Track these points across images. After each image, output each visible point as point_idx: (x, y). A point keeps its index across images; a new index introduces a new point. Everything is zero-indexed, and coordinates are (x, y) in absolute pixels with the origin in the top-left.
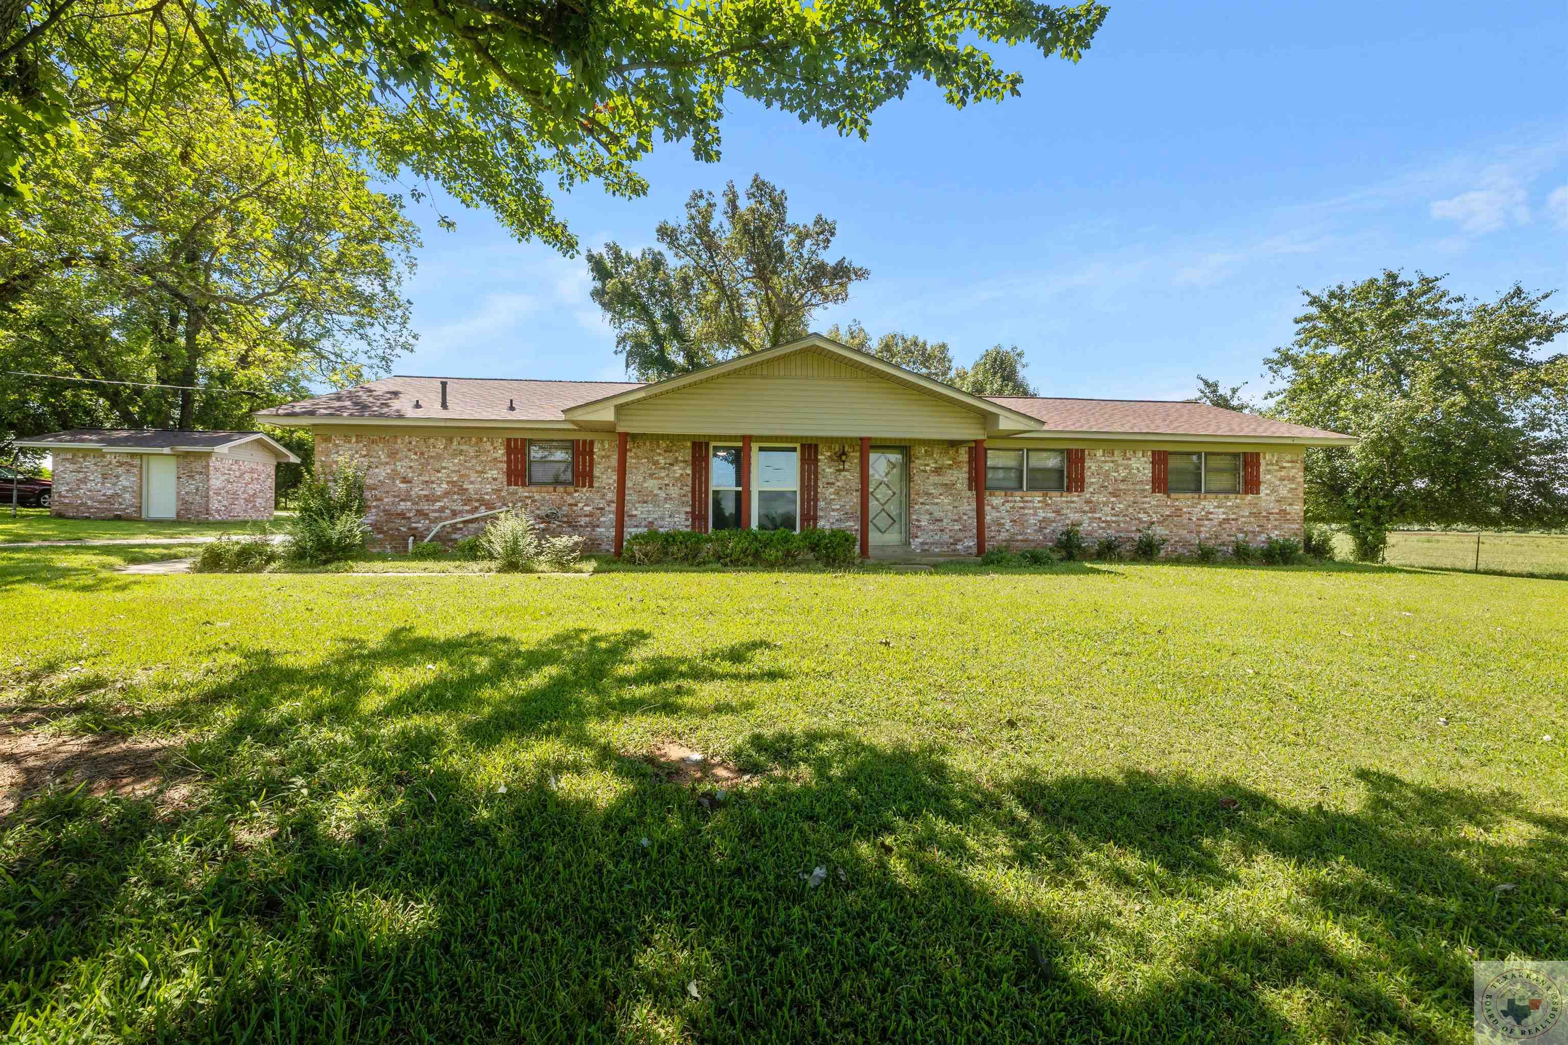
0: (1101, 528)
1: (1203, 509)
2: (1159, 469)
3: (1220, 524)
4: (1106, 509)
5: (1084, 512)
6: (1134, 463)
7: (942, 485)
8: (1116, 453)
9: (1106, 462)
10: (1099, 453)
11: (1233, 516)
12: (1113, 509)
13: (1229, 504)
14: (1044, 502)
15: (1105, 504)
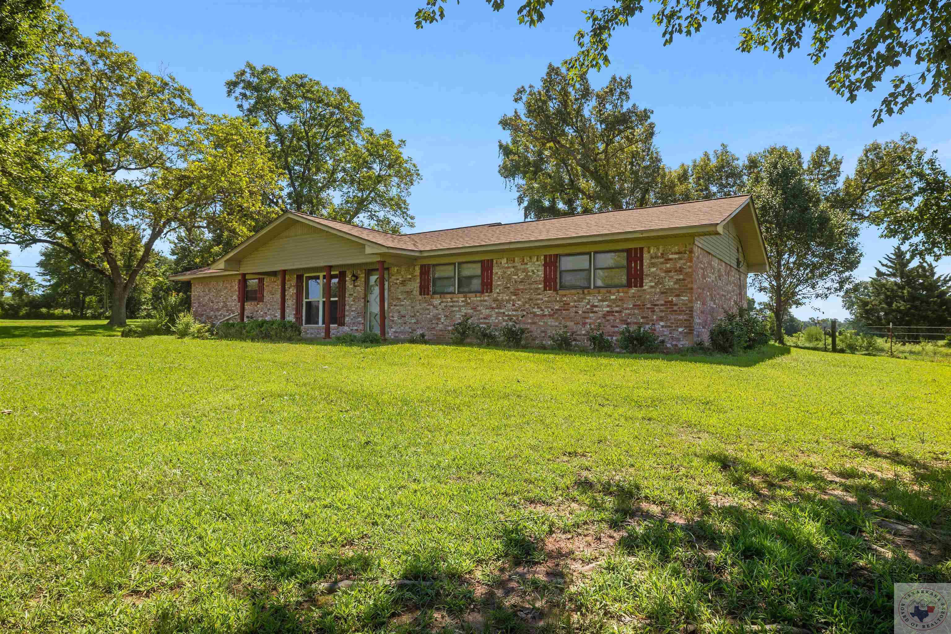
0: (504, 320)
1: (588, 303)
2: (550, 270)
3: (604, 316)
4: (508, 305)
5: (493, 308)
6: (530, 267)
7: (405, 292)
8: (516, 259)
9: (508, 268)
10: (504, 261)
11: (617, 309)
12: (514, 305)
13: (613, 297)
14: (466, 301)
15: (508, 301)
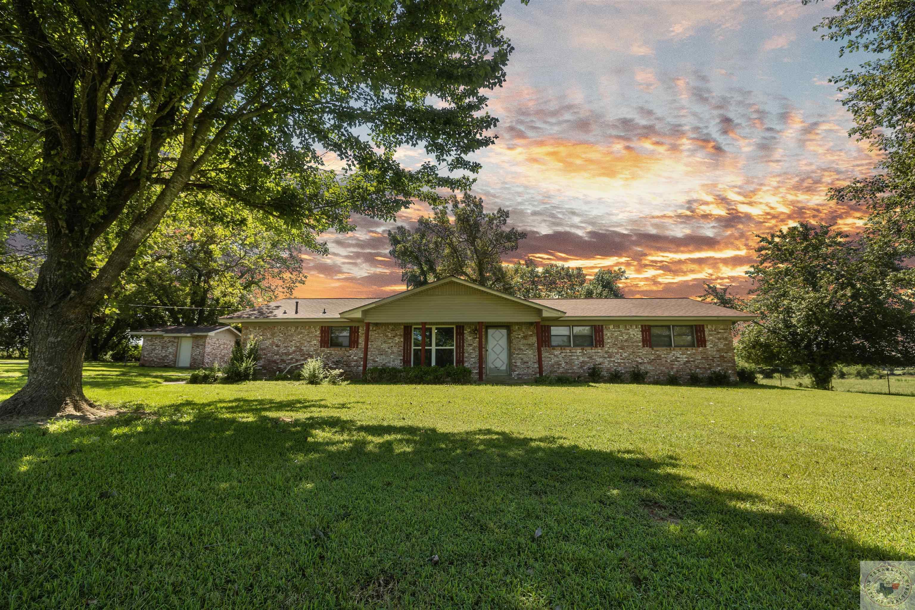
0: (615, 366)
1: (673, 356)
2: (646, 334)
3: (684, 363)
4: (617, 356)
5: (605, 358)
6: (632, 332)
7: (527, 344)
8: (621, 326)
9: (615, 332)
10: (612, 327)
11: (692, 360)
12: (621, 356)
13: (689, 352)
14: (582, 352)
15: (617, 353)
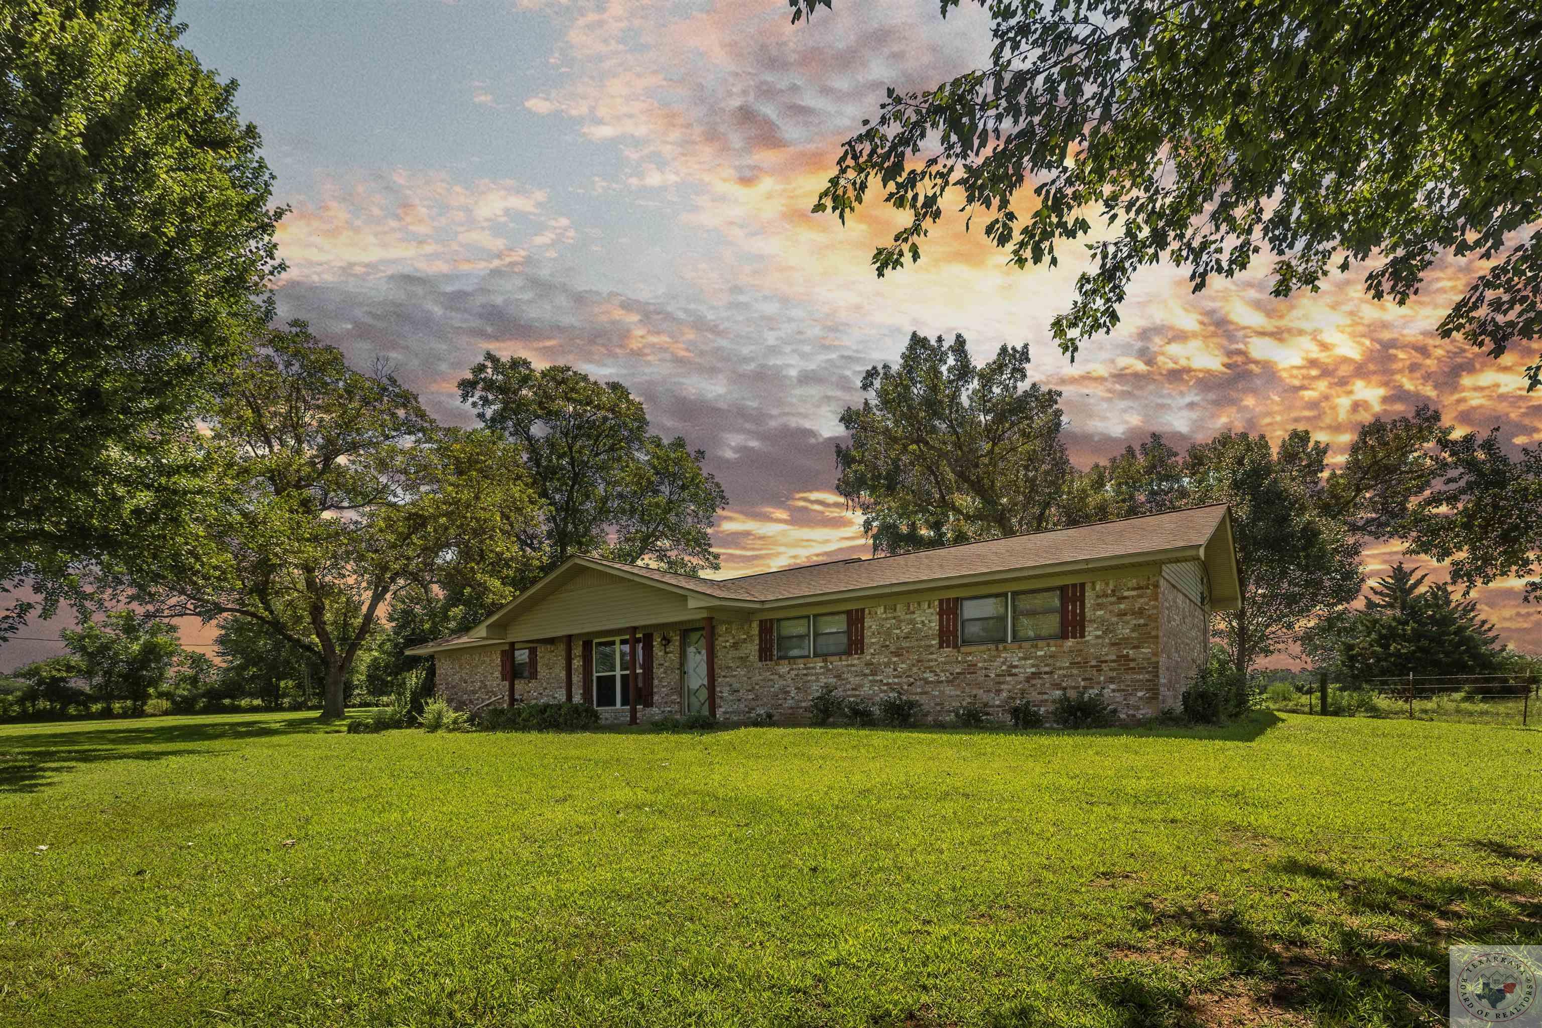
0: (882, 691)
1: (1004, 663)
2: (948, 620)
3: (1028, 680)
4: (887, 670)
5: (865, 675)
6: (918, 617)
7: (739, 658)
8: (898, 607)
9: (887, 619)
10: (880, 610)
11: (1047, 669)
13: (1040, 653)
14: (826, 667)
15: (887, 665)
